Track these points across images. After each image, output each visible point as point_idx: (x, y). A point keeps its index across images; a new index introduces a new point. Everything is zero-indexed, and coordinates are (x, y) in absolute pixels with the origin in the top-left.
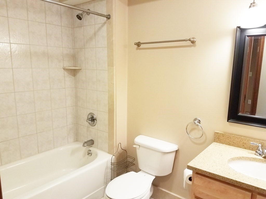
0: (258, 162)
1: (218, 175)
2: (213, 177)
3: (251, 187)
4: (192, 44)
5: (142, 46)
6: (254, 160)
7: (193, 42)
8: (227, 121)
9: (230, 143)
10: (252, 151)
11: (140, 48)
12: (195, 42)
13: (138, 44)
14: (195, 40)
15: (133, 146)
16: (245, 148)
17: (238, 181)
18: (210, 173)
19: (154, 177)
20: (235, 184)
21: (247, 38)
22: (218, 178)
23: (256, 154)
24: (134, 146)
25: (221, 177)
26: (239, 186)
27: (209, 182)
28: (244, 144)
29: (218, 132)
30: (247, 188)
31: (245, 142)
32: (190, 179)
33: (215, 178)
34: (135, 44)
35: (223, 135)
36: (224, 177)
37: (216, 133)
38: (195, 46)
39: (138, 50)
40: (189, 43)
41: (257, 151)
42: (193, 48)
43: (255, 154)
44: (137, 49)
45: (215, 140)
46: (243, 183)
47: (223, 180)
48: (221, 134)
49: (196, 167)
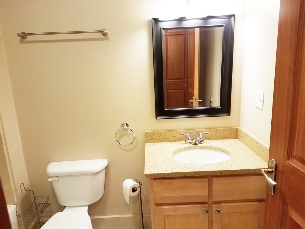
0: (191, 149)
1: (177, 173)
2: (173, 176)
3: (208, 173)
4: (103, 37)
5: (29, 38)
6: (188, 148)
7: (105, 34)
8: (156, 119)
9: (161, 139)
10: (181, 142)
11: (27, 41)
12: (107, 34)
13: (23, 36)
14: (107, 32)
15: (48, 180)
16: (175, 141)
17: (196, 172)
18: (169, 174)
19: (87, 207)
20: (195, 175)
21: (163, 32)
22: (179, 176)
23: (187, 143)
24: (50, 180)
25: (181, 174)
26: (198, 175)
27: (169, 183)
28: (173, 137)
29: (148, 132)
30: (205, 175)
31: (173, 135)
32: (134, 190)
33: (175, 176)
34: (19, 35)
35: (154, 134)
36: (183, 173)
37: (147, 133)
38: (108, 39)
39: (24, 45)
40: (100, 35)
41: (187, 140)
42: (105, 41)
43: (185, 143)
44: (21, 42)
45: (147, 141)
46: (201, 172)
47: (183, 176)
48: (151, 133)
49: (154, 173)
